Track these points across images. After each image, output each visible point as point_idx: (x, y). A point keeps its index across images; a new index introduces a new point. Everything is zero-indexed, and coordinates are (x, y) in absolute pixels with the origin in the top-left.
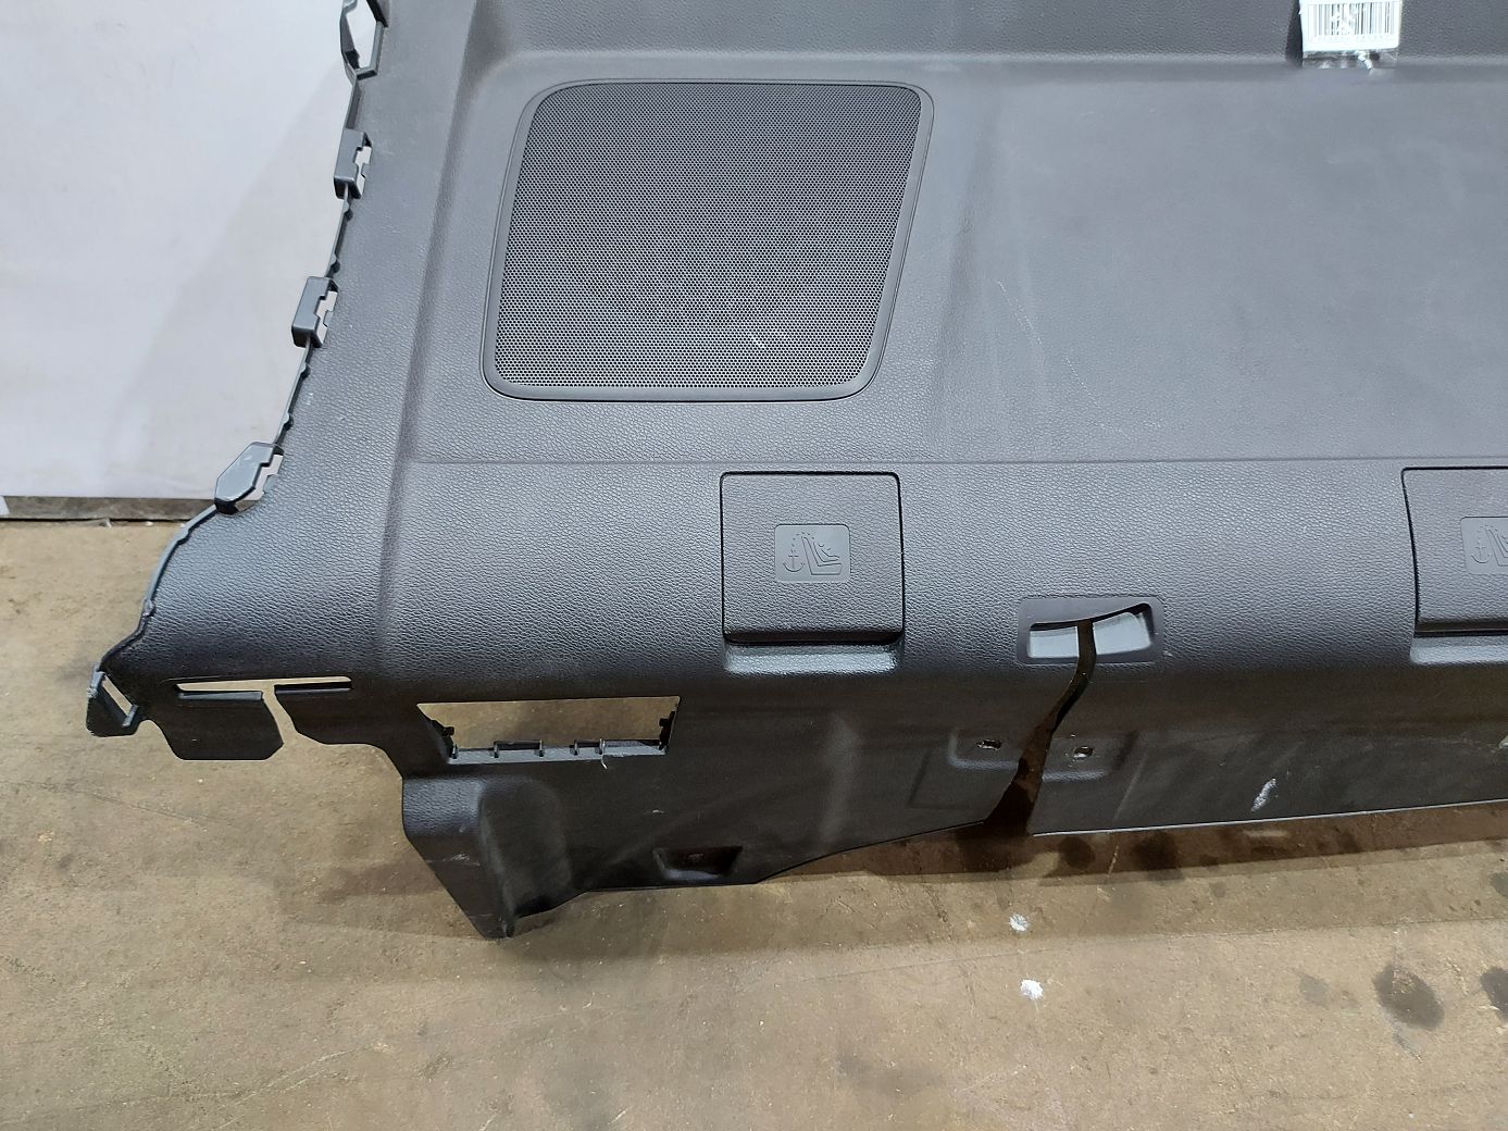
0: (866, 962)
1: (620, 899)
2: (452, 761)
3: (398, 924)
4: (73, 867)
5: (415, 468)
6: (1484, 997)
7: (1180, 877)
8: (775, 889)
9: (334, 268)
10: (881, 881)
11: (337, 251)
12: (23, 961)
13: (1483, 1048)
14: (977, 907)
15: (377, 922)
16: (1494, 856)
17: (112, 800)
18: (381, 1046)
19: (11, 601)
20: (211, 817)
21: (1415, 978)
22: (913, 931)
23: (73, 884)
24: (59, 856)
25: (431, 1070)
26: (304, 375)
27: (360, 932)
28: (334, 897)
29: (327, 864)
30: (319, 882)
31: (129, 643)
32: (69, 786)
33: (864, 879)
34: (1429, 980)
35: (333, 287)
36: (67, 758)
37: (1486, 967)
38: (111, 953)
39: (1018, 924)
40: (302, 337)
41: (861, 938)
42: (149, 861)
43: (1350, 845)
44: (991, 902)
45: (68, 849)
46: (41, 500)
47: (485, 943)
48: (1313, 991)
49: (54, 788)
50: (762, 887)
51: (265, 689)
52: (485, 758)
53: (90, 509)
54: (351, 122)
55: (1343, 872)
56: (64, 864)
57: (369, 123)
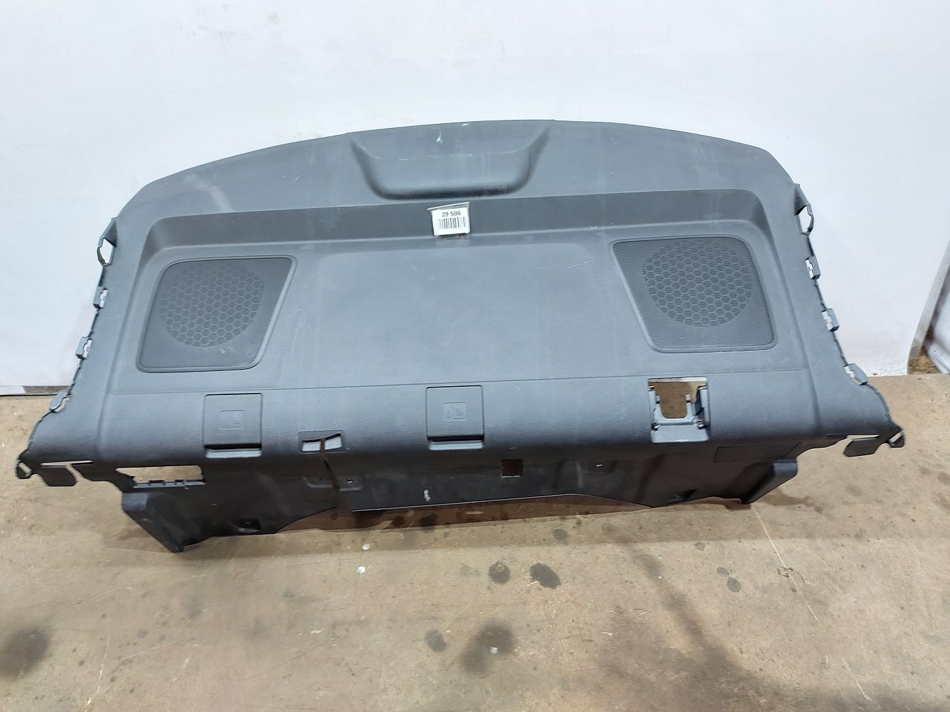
0: (305, 560)
1: (224, 540)
2: (135, 487)
3: (143, 548)
4: (34, 528)
5: (111, 396)
6: (529, 573)
7: (434, 529)
8: (281, 536)
9: (91, 333)
10: (321, 532)
11: (93, 327)
12: (14, 560)
13: (518, 591)
14: (353, 541)
15: (136, 547)
16: (559, 522)
17: (50, 505)
18: (129, 588)
19: (22, 429)
20: (85, 511)
21: (506, 567)
22: (328, 549)
23: (33, 534)
24: (29, 525)
25: (144, 596)
26: (79, 369)
27: (129, 551)
28: (123, 538)
29: (123, 527)
30: (119, 534)
31: (26, 451)
32: (36, 500)
33: (315, 532)
34: (510, 567)
35: (90, 339)
36: (36, 490)
37: (535, 563)
38: (43, 557)
39: (365, 547)
40: (80, 357)
41: (307, 552)
42: (61, 527)
43: (505, 518)
44: (359, 540)
45: (33, 522)
46: (37, 387)
47: (173, 554)
48: (465, 571)
49: (30, 500)
50: (276, 535)
51: (67, 465)
52: (147, 486)
53: (56, 391)
54: (101, 283)
55: (497, 528)
56: (31, 527)
57: (107, 282)
